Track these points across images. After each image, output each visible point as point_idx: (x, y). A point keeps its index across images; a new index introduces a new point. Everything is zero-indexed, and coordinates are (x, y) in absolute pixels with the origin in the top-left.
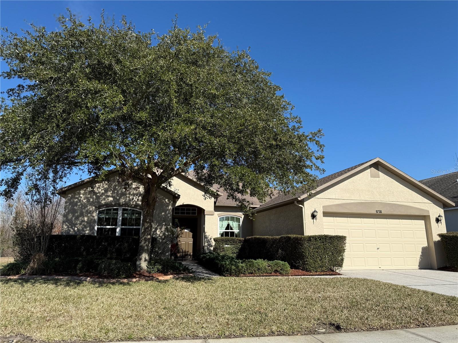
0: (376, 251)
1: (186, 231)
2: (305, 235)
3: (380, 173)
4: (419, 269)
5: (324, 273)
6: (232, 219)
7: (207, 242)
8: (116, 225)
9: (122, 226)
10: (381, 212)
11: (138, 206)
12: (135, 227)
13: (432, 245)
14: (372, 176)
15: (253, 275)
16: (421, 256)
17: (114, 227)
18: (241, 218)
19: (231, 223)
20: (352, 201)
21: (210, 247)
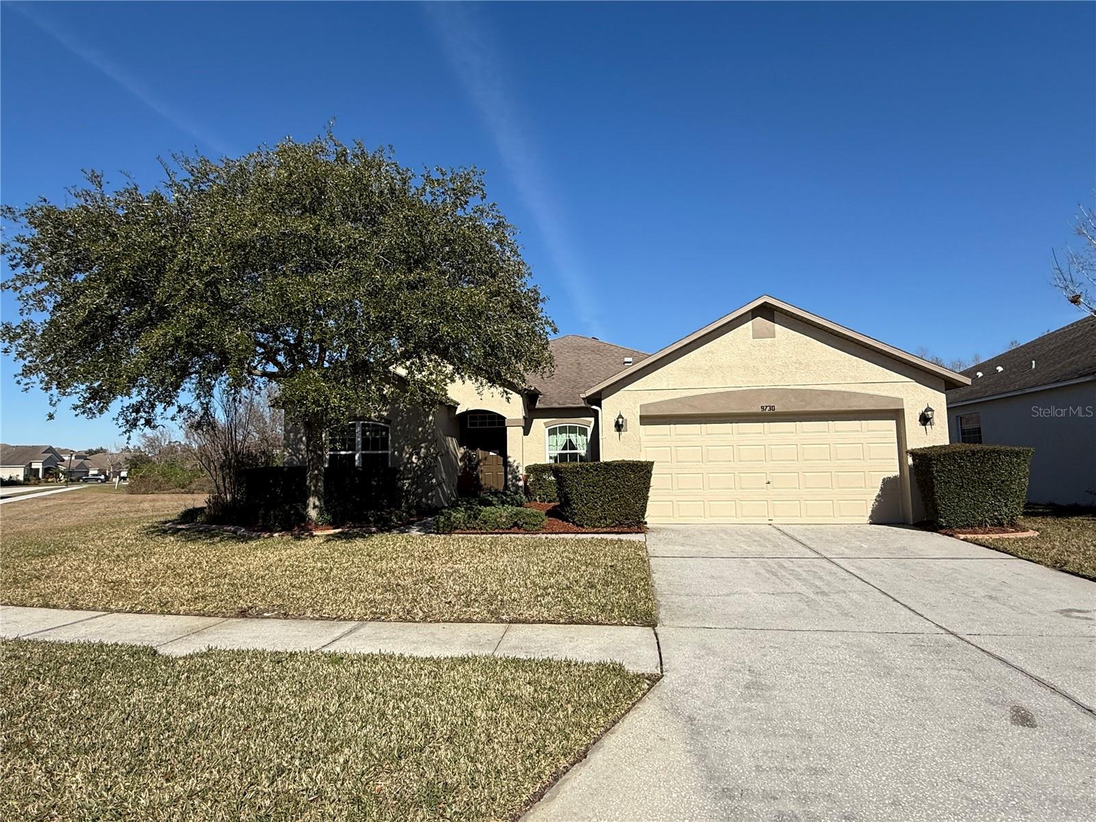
0: (763, 488)
1: (491, 454)
2: (601, 461)
3: (777, 327)
4: (871, 523)
5: (608, 529)
6: (572, 430)
7: (512, 474)
8: (354, 449)
9: (362, 450)
10: (772, 408)
11: (383, 418)
12: (380, 452)
13: (907, 473)
14: (757, 335)
15: (475, 531)
16: (879, 496)
17: (350, 452)
18: (589, 428)
19: (573, 437)
20: (705, 391)
21: (516, 481)
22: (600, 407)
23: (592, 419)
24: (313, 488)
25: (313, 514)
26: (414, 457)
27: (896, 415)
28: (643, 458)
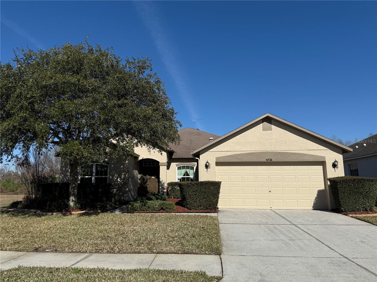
0: (268, 194)
1: (153, 177)
2: (199, 181)
3: (273, 126)
4: (313, 210)
5: (202, 211)
6: (188, 167)
7: (161, 186)
8: (92, 175)
9: (95, 176)
10: (271, 160)
11: (105, 162)
12: (103, 177)
13: (328, 188)
14: (264, 129)
16: (316, 198)
17: (90, 177)
18: (194, 167)
19: (188, 170)
20: (243, 152)
21: (163, 189)
22: (199, 158)
23: (196, 163)
24: (72, 193)
25: (72, 204)
26: (119, 179)
27: (323, 163)
28: (217, 180)
